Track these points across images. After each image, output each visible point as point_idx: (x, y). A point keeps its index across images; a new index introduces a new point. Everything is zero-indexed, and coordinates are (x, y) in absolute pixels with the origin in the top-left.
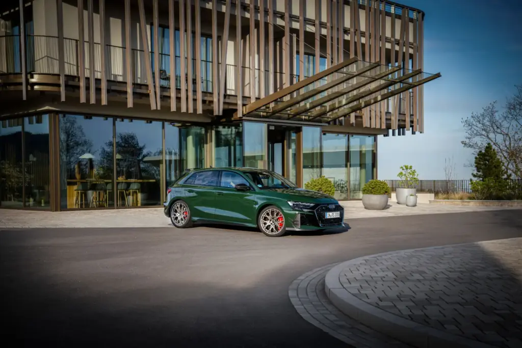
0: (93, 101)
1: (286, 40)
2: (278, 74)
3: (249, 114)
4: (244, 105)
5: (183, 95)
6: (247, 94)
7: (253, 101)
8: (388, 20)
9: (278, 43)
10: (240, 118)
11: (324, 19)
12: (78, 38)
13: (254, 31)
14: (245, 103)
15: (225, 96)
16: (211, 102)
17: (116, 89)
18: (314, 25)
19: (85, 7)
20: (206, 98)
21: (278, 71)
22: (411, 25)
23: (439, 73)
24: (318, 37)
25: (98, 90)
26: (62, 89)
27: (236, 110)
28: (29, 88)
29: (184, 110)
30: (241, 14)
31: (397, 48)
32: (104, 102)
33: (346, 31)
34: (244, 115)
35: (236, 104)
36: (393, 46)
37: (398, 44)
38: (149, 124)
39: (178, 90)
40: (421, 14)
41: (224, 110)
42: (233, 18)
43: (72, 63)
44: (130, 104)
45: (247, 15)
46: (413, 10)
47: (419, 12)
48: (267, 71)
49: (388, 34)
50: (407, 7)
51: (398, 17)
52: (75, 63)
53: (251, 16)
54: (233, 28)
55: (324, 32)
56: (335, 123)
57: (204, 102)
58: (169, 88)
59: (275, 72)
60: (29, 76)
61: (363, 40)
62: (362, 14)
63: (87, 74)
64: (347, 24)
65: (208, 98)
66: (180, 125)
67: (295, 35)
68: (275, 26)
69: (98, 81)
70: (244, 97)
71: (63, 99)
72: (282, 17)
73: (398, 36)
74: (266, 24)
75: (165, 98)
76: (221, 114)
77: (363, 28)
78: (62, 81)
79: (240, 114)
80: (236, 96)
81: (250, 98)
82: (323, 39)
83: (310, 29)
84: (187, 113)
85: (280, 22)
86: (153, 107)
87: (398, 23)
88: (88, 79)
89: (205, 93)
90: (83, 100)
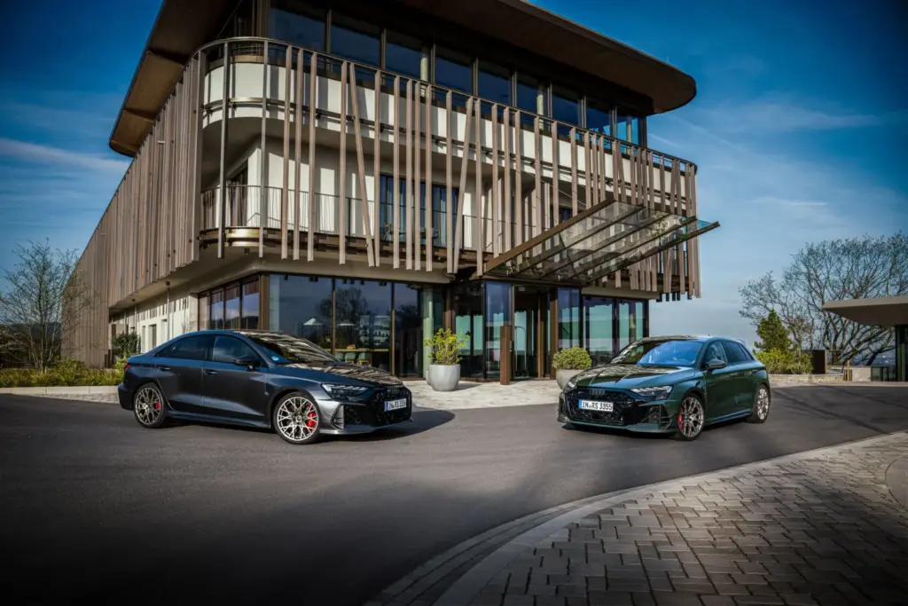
0: (296, 256)
1: (535, 194)
2: (527, 228)
3: (490, 272)
4: (484, 262)
5: (409, 250)
6: (489, 250)
7: (496, 255)
8: (656, 172)
9: (526, 200)
10: (481, 277)
11: (582, 167)
12: (282, 187)
13: (497, 184)
14: (486, 259)
15: (462, 251)
16: (444, 260)
17: (324, 243)
18: (571, 174)
19: (292, 156)
20: (436, 253)
21: (527, 223)
22: (682, 179)
23: (717, 223)
24: (575, 189)
25: (303, 246)
26: (261, 245)
27: (475, 269)
28: (227, 244)
29: (409, 266)
30: (481, 159)
31: (668, 202)
32: (310, 257)
33: (608, 181)
34: (484, 274)
35: (475, 262)
36: (663, 201)
37: (669, 199)
38: (382, 287)
39: (402, 244)
40: (693, 167)
41: (459, 270)
42: (471, 163)
43: (275, 217)
44: (342, 261)
45: (489, 161)
46: (684, 162)
47: (691, 165)
48: (513, 224)
49: (657, 186)
50: (678, 159)
51: (668, 169)
52: (279, 218)
53: (494, 162)
54: (471, 177)
55: (582, 182)
56: (597, 285)
57: (435, 258)
58: (392, 242)
59: (523, 225)
60: (227, 231)
61: (628, 193)
62: (626, 164)
63: (291, 227)
64: (609, 173)
65: (440, 254)
66: (419, 287)
67: (547, 186)
68: (524, 174)
69: (304, 234)
70: (485, 254)
71: (261, 255)
72: (532, 163)
73: (668, 189)
74: (513, 172)
75: (386, 254)
76: (455, 271)
77: (627, 178)
78: (261, 235)
79: (479, 272)
80: (475, 252)
81: (492, 254)
82: (581, 189)
83: (565, 178)
84: (413, 271)
85: (528, 169)
86: (371, 264)
87: (668, 175)
88: (291, 232)
89: (435, 248)
90: (284, 256)
